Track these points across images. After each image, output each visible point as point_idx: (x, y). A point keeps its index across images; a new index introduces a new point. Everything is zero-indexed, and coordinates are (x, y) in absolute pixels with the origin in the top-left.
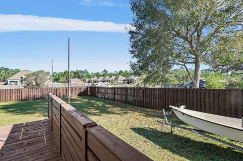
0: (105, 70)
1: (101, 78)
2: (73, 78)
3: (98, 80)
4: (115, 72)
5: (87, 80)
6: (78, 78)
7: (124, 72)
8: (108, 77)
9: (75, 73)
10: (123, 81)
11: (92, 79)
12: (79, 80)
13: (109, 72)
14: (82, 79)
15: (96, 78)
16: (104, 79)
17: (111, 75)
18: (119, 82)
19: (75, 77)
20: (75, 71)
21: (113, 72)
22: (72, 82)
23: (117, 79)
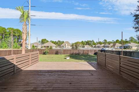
0: (105, 40)
1: (103, 45)
2: (86, 45)
3: (100, 46)
4: (113, 41)
5: (94, 46)
6: (88, 45)
7: (120, 40)
8: (107, 44)
9: (87, 42)
10: (120, 47)
11: (97, 45)
12: (89, 46)
13: (108, 41)
14: (91, 45)
15: (99, 45)
16: (104, 45)
17: (109, 43)
18: (116, 47)
19: (86, 44)
20: (87, 41)
21: (111, 41)
22: (85, 47)
23: (114, 45)
